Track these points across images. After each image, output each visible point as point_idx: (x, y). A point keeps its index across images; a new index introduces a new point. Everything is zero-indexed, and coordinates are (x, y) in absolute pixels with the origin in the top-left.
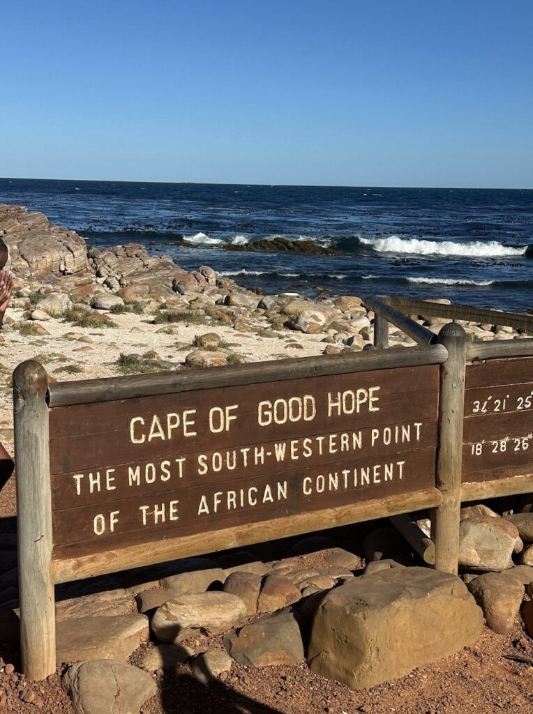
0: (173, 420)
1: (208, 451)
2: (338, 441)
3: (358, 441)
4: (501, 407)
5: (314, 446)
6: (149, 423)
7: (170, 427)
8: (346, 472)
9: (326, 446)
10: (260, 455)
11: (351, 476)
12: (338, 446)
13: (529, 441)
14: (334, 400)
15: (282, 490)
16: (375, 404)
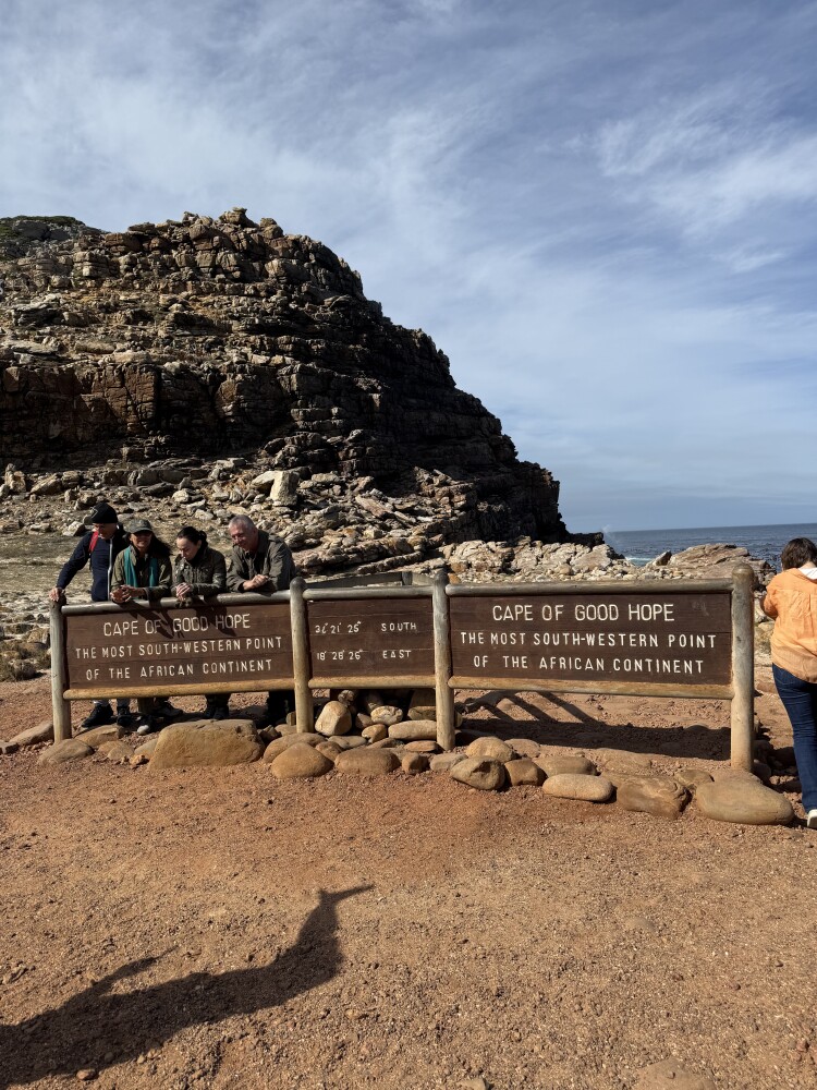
0: (126, 626)
1: (146, 643)
2: (224, 644)
3: (237, 644)
4: (336, 631)
5: (209, 645)
6: (113, 624)
7: (125, 629)
8: (231, 663)
9: (216, 645)
10: (175, 647)
11: (234, 665)
12: (224, 646)
13: (360, 654)
14: (220, 620)
15: (190, 669)
16: (246, 624)
